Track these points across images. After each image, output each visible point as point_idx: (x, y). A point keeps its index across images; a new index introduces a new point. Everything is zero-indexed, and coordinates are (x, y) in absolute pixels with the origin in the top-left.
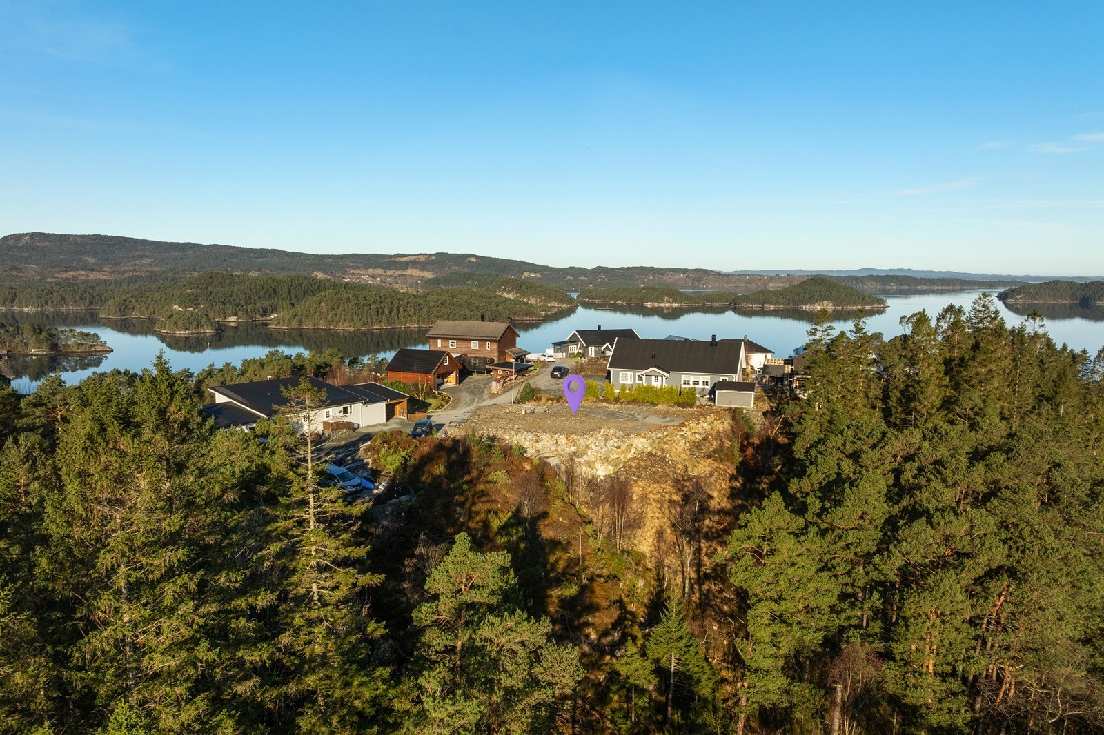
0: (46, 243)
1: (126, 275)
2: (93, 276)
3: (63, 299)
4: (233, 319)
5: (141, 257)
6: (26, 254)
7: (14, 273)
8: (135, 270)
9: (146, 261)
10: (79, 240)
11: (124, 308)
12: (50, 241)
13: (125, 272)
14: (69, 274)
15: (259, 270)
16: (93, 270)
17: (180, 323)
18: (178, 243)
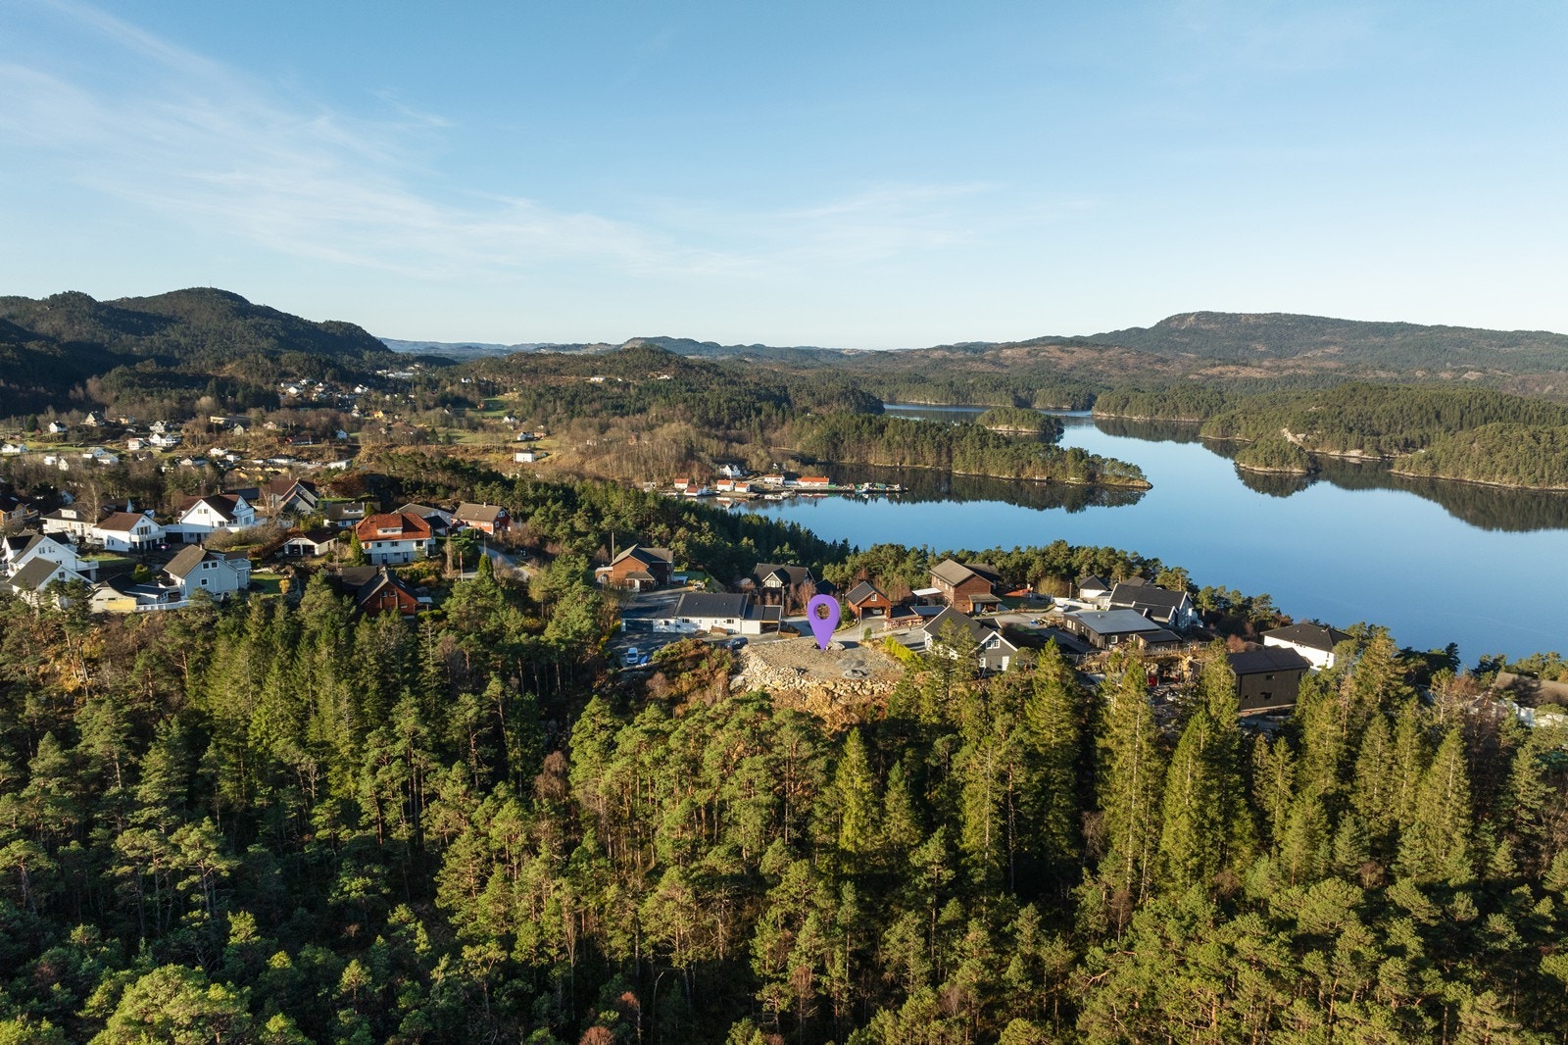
0: (1212, 326)
1: (1285, 373)
2: (1245, 372)
3: (1176, 407)
4: (1355, 453)
5: (1327, 344)
6: (1186, 340)
7: (1158, 367)
8: (1299, 366)
9: (1332, 350)
10: (1252, 321)
11: (1229, 426)
12: (1217, 323)
13: (1287, 368)
14: (1215, 371)
15: (1483, 370)
16: (1246, 365)
17: (1261, 457)
18: (1384, 324)
